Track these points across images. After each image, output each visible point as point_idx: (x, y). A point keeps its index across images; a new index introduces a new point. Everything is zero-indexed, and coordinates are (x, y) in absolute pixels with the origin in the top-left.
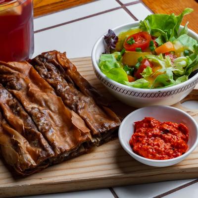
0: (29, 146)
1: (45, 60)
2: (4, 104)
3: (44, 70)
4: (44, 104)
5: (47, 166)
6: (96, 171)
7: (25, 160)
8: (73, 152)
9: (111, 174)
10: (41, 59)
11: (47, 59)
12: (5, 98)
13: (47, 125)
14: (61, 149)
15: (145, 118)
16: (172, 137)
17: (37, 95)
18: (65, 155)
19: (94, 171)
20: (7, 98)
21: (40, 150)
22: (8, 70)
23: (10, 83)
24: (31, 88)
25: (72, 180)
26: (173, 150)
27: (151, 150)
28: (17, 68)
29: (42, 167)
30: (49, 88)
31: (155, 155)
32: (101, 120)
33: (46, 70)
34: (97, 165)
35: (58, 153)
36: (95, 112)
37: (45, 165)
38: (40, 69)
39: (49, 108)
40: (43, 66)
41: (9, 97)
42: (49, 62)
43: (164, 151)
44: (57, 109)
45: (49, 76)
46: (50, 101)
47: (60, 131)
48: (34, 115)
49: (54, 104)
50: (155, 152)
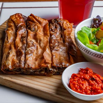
0: (15, 58)
1: (56, 22)
2: (19, 35)
3: (53, 27)
4: (39, 42)
5: (19, 73)
6: (43, 86)
7: (7, 64)
8: (37, 71)
9: (49, 91)
10: (55, 20)
11: (58, 21)
12: (22, 32)
13: (31, 51)
14: (28, 65)
15: (87, 68)
16: (95, 84)
17: (38, 35)
18: (31, 71)
19: (42, 86)
20: (23, 33)
21: (18, 62)
22: (33, 20)
23: (30, 26)
24: (38, 32)
25: (27, 85)
26: (91, 91)
27: (76, 86)
28: (39, 21)
29: (16, 72)
30: (48, 35)
31: (78, 90)
32: (62, 60)
33: (54, 27)
34: (46, 84)
35: (26, 67)
36: (64, 55)
37: (18, 72)
38: (51, 25)
39: (40, 44)
40: (54, 24)
41: (25, 32)
42: (58, 24)
43: (84, 90)
44: (43, 46)
45: (54, 30)
46: (43, 41)
47: (36, 57)
48: (28, 44)
49: (44, 43)
50: (78, 87)
